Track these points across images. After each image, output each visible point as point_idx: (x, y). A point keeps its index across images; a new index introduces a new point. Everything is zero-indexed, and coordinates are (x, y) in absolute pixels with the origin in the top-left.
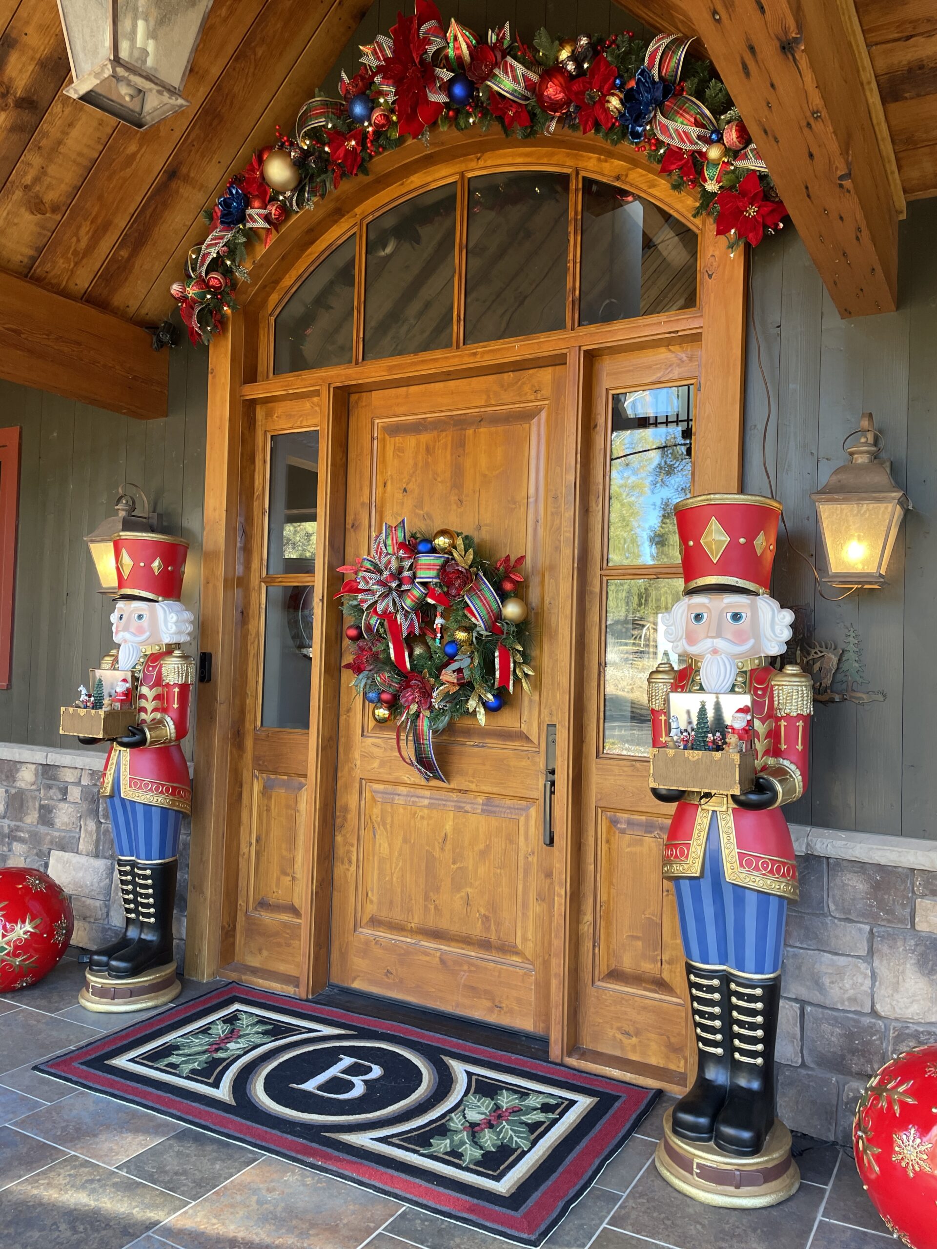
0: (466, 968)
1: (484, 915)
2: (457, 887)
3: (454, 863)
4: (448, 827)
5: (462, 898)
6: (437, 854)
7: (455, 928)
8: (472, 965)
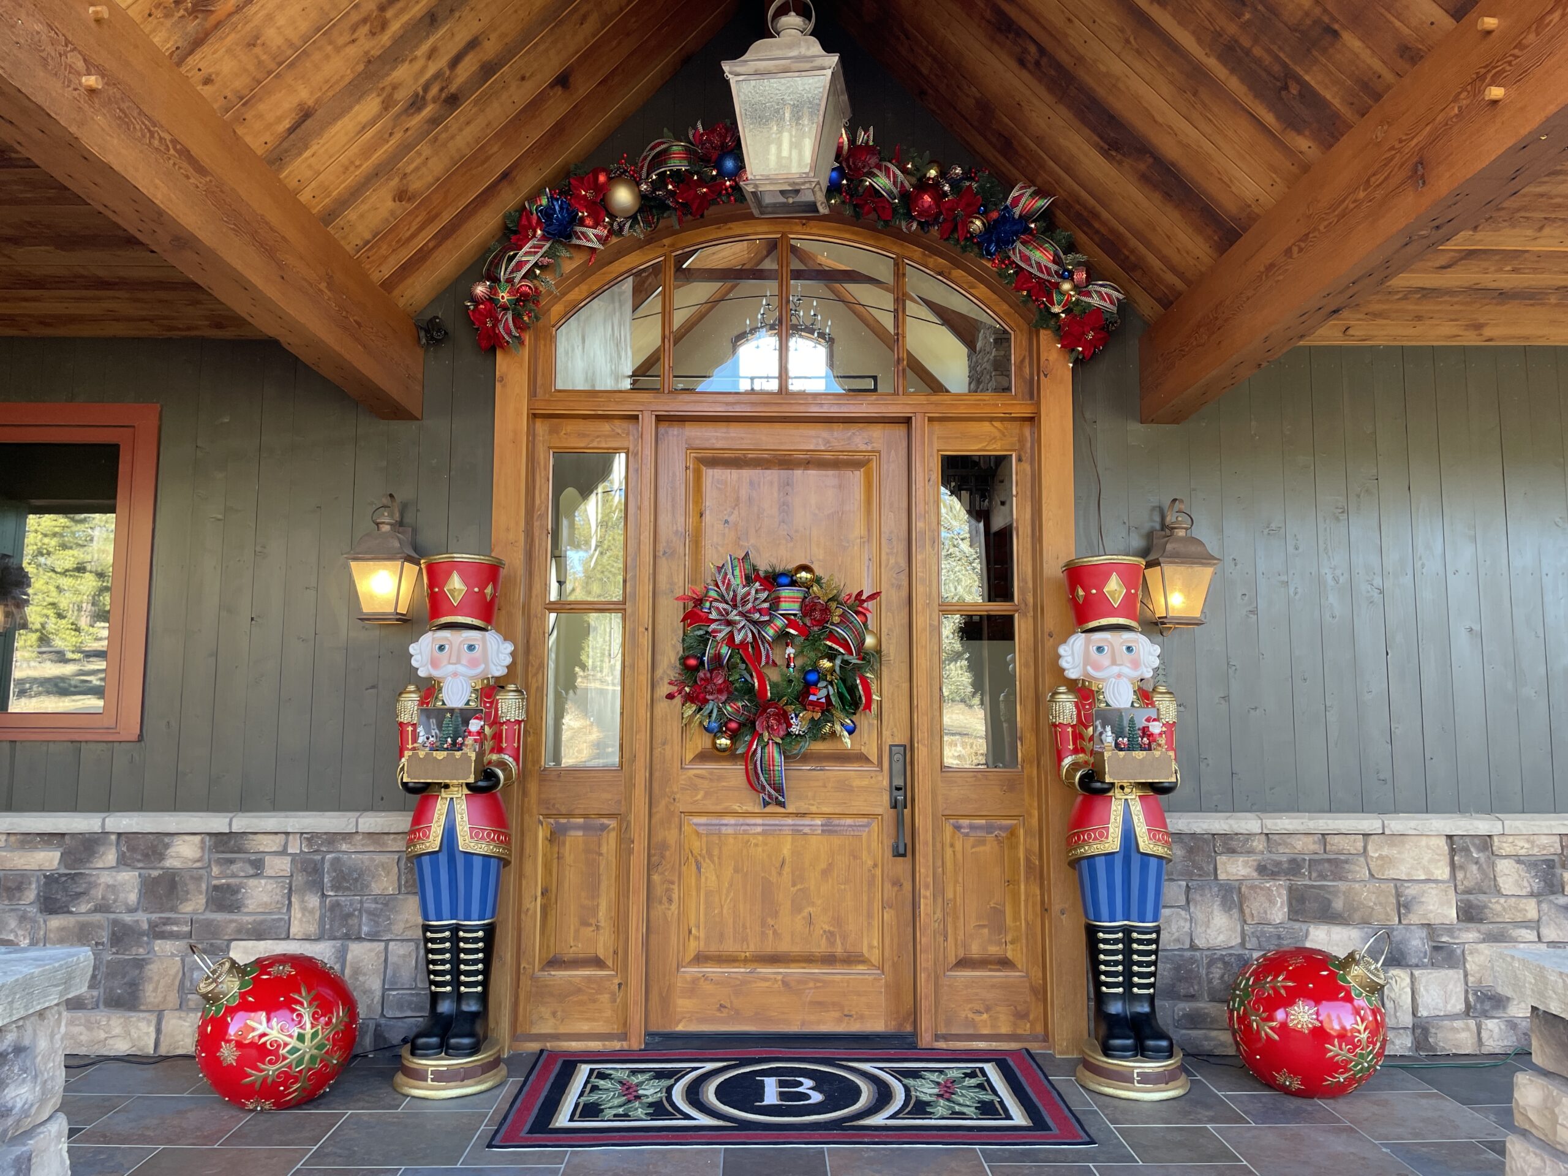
0: (811, 985)
1: (829, 932)
2: (797, 909)
3: (794, 885)
4: (786, 851)
5: (804, 918)
6: (774, 878)
7: (796, 949)
8: (816, 981)
